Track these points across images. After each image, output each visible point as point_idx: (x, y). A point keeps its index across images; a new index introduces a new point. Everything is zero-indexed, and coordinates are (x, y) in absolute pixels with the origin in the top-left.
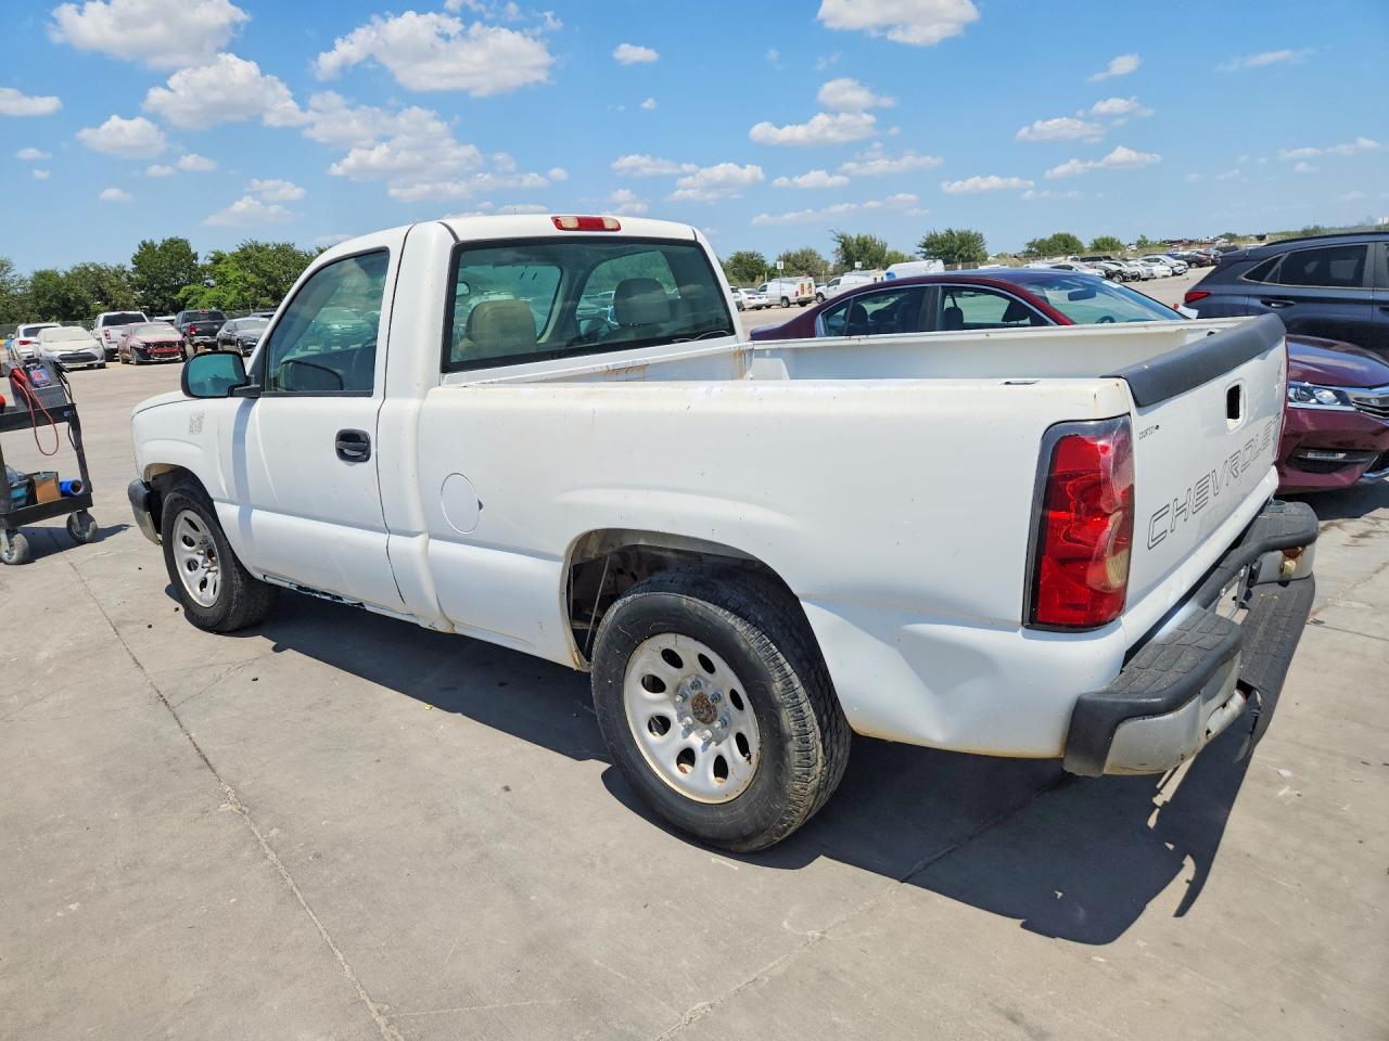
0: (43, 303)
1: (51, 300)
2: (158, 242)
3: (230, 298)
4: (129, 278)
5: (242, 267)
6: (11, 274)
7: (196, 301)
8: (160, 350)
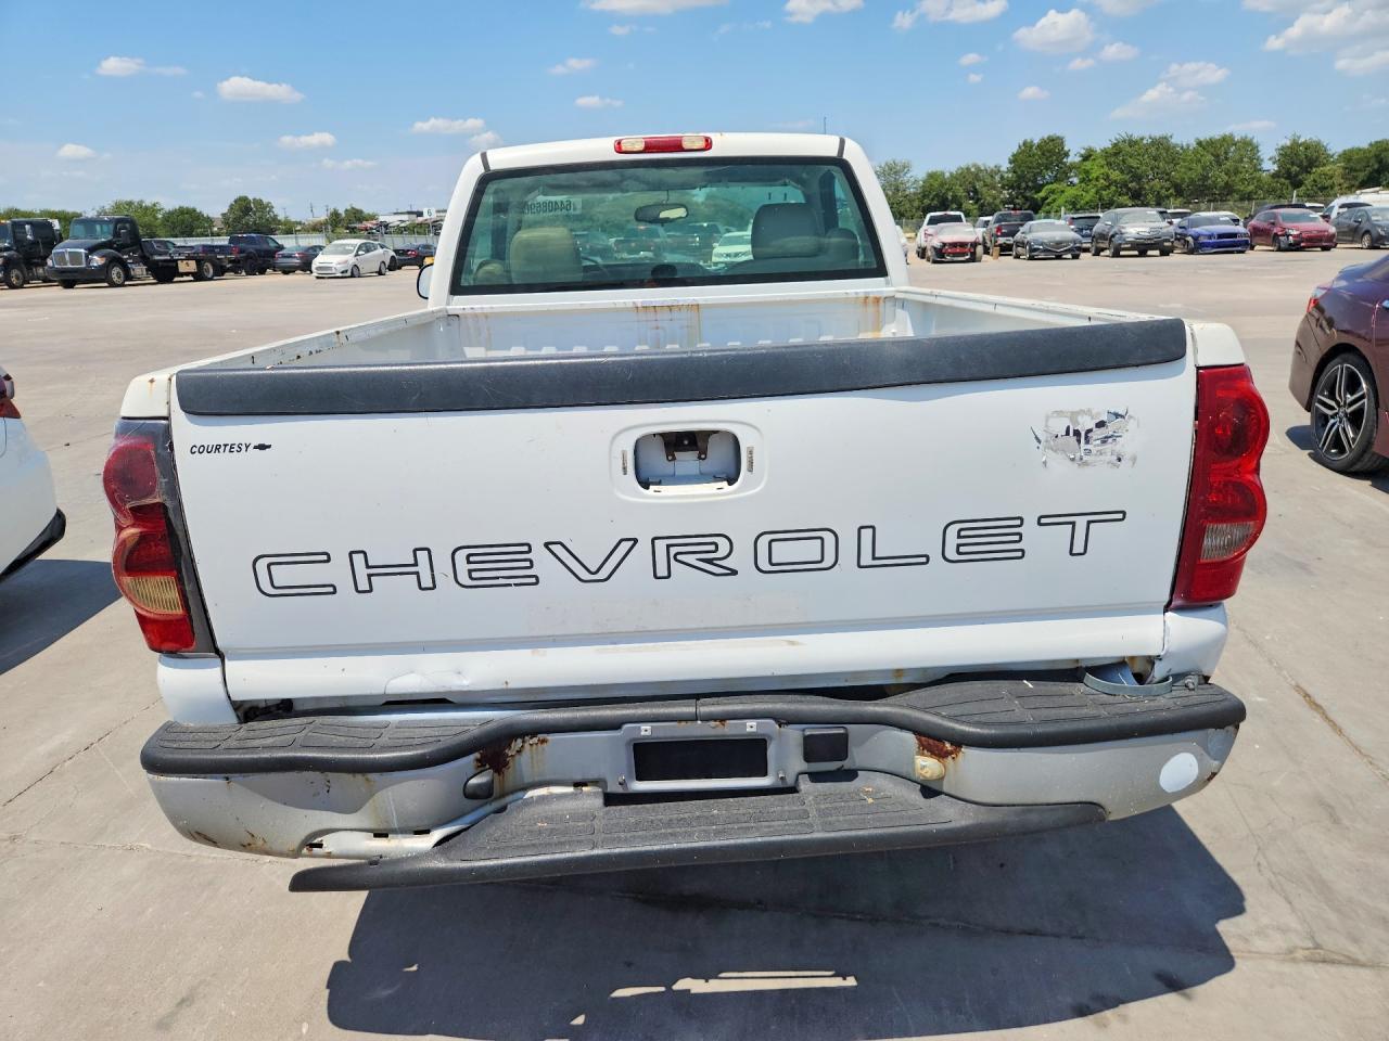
0: (927, 201)
1: (933, 199)
2: (1036, 142)
3: (1088, 198)
4: (1002, 177)
5: (1109, 164)
6: (908, 175)
7: (1054, 200)
8: (953, 250)
